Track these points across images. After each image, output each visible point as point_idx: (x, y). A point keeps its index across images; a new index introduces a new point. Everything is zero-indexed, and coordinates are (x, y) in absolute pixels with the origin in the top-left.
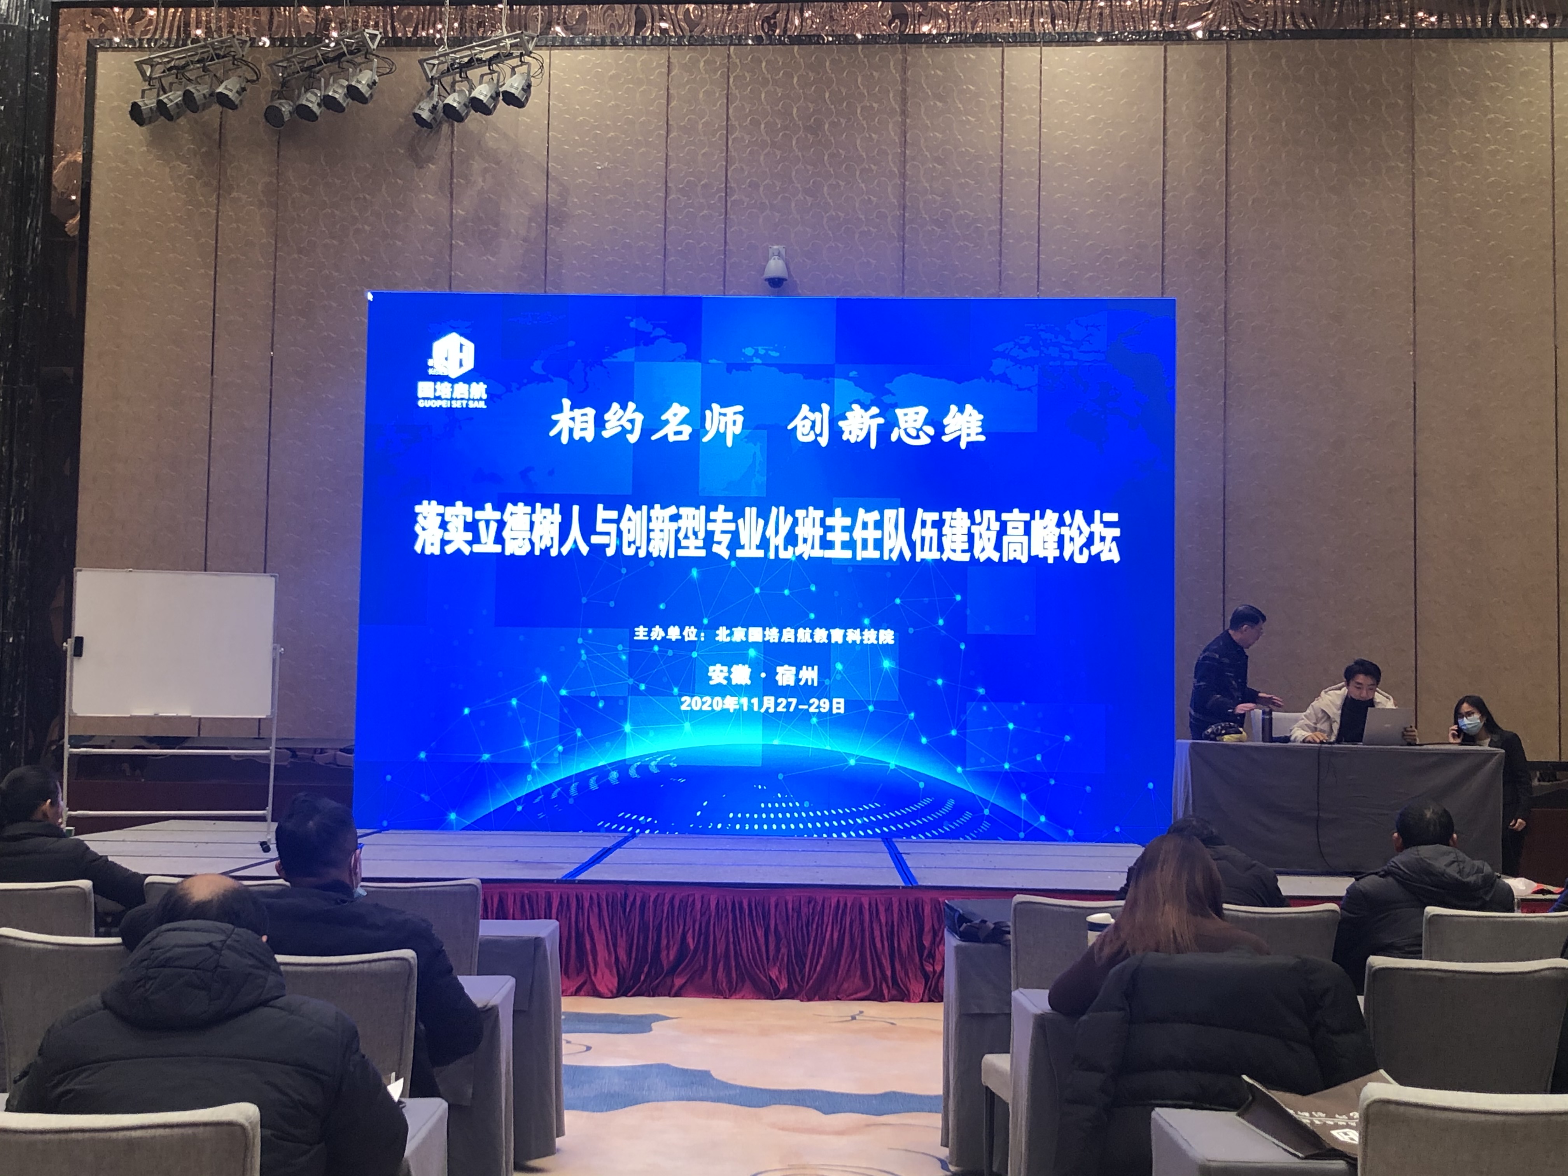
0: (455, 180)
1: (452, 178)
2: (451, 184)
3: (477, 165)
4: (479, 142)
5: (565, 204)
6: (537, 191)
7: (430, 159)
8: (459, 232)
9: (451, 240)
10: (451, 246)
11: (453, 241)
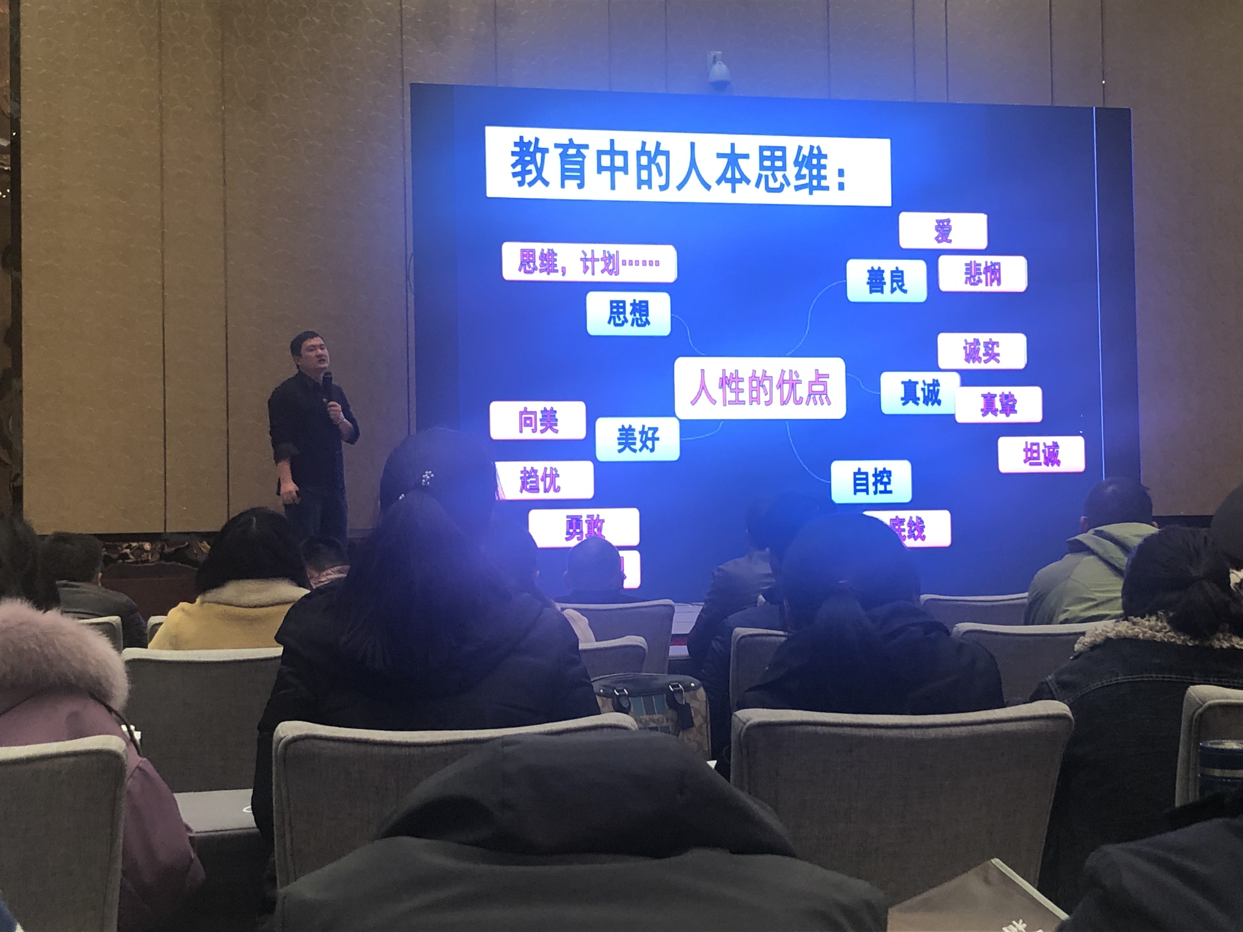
5: (512, 6)
8: (409, 27)
9: (402, 36)
10: (402, 40)
11: (404, 37)
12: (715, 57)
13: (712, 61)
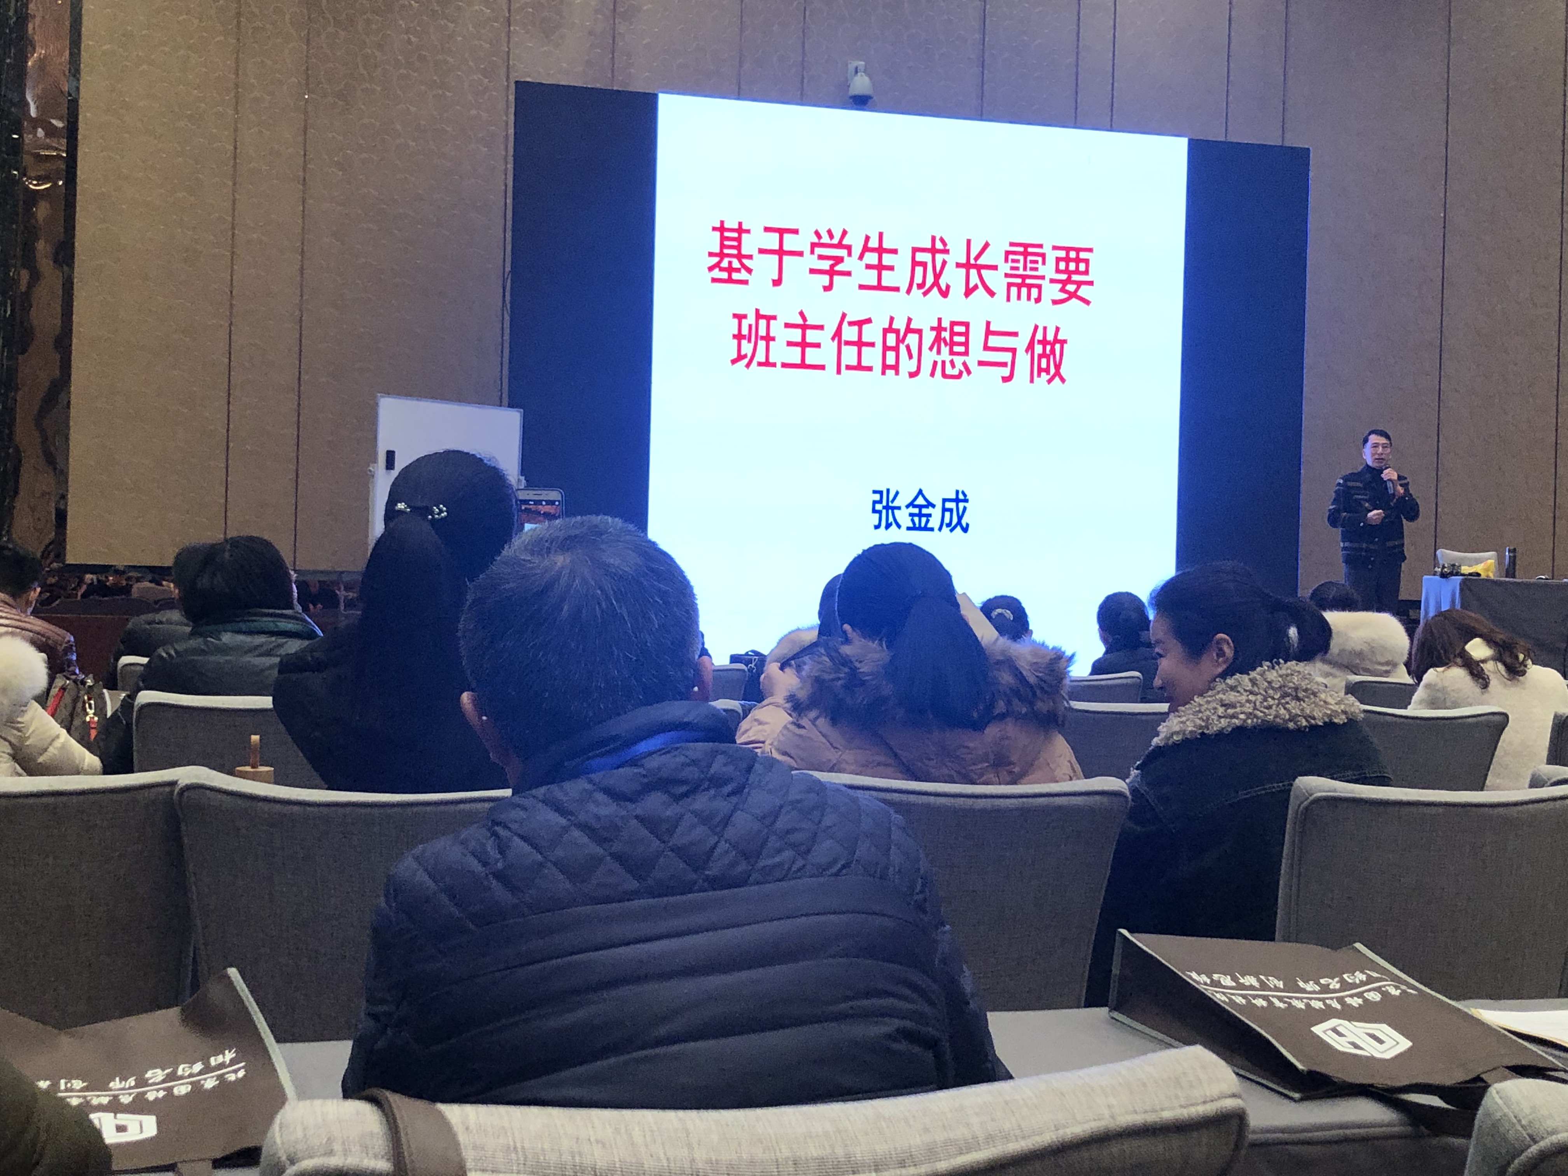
8: (518, 18)
9: (509, 26)
10: (509, 31)
11: (512, 28)
12: (856, 68)
13: (854, 71)
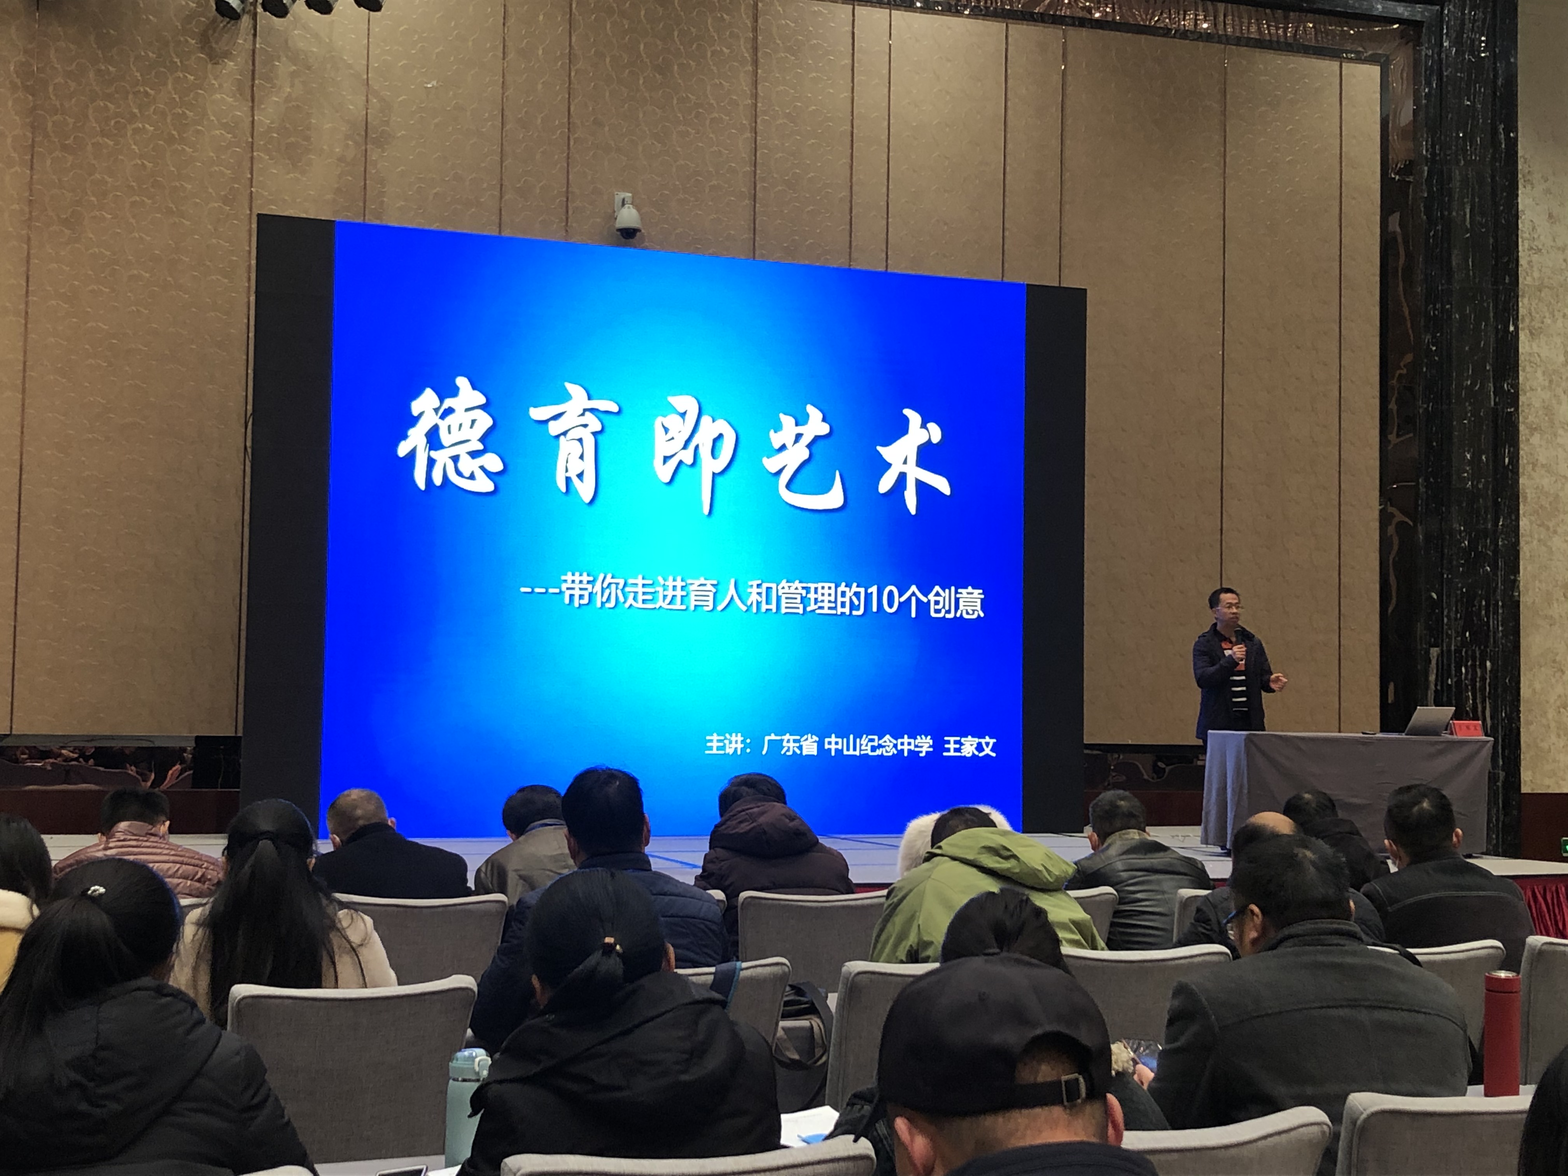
0: (257, 82)
1: (253, 79)
2: (253, 86)
3: (283, 67)
4: (286, 42)
5: (387, 123)
6: (354, 104)
7: (227, 55)
8: (262, 143)
9: (252, 151)
10: (252, 158)
11: (255, 154)
12: (624, 200)
13: (621, 204)
